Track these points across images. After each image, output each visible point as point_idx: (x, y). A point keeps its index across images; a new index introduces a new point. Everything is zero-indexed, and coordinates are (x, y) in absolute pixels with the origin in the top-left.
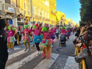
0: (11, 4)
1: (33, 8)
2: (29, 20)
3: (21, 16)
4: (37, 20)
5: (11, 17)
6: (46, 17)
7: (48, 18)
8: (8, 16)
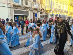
0: (37, 2)
1: (53, 2)
2: (49, 13)
3: (43, 10)
4: (56, 12)
5: (36, 12)
6: (65, 9)
7: (67, 10)
8: (34, 11)
